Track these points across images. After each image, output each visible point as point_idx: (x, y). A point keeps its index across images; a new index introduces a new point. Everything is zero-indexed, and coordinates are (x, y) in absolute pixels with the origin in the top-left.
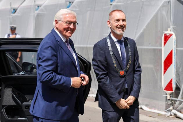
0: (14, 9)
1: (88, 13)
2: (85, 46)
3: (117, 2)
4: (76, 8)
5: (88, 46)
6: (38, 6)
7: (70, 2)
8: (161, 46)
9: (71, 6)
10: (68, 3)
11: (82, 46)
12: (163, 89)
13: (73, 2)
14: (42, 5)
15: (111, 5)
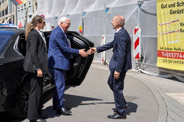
0: (56, 17)
1: (94, 18)
2: (92, 36)
3: (109, 12)
4: (88, 16)
5: (94, 36)
6: (68, 15)
7: (84, 13)
8: (133, 35)
9: (85, 15)
10: (83, 13)
11: (91, 36)
12: (134, 58)
13: (86, 13)
14: (70, 15)
15: (106, 13)
